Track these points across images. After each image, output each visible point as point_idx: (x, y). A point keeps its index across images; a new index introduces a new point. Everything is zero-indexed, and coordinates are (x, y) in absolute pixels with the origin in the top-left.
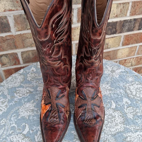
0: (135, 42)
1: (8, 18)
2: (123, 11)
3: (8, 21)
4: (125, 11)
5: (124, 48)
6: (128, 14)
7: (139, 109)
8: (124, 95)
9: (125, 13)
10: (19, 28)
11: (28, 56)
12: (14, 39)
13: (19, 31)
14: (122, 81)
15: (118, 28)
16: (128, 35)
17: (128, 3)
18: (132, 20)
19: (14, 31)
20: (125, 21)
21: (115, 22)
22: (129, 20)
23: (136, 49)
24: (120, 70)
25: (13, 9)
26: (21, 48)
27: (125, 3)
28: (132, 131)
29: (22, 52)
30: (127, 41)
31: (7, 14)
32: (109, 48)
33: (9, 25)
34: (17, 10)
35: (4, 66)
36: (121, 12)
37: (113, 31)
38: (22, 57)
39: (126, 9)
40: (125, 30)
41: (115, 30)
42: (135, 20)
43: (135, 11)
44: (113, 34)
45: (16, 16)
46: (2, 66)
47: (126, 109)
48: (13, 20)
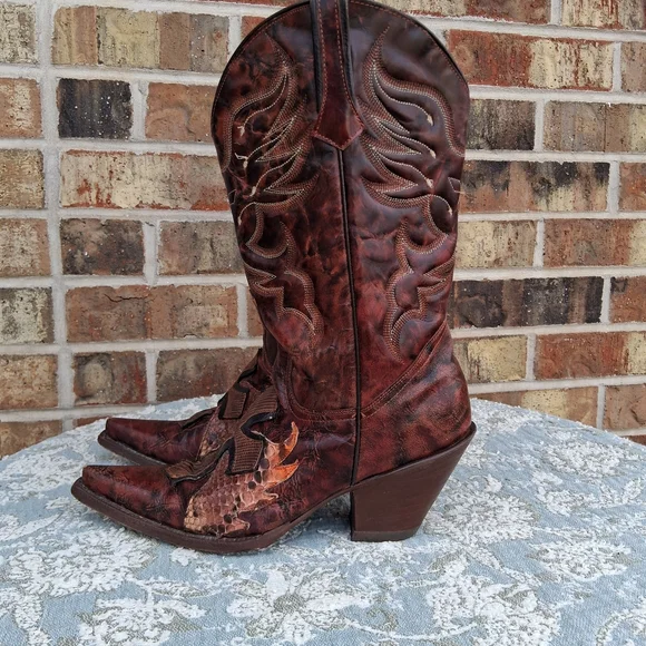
0: (585, 369)
1: (145, 228)
2: (518, 246)
3: (140, 238)
4: (526, 250)
5: (545, 391)
6: (538, 259)
7: (597, 496)
8: (536, 466)
9: (527, 256)
10: (170, 266)
11: (180, 373)
12: (146, 300)
13: (170, 274)
14: (529, 439)
15: (507, 304)
16: (552, 337)
17: (532, 221)
18: (556, 282)
19: (152, 275)
20: (531, 283)
21: (495, 282)
22: (543, 280)
23: (595, 401)
24: (525, 419)
25: (167, 203)
26: (163, 338)
27: (522, 221)
28: (563, 540)
29: (162, 353)
30: (550, 361)
31: (143, 215)
32: (485, 382)
33: (142, 250)
34: (177, 208)
35: (85, 402)
36: (510, 249)
37: (490, 315)
38: (159, 373)
39: (528, 241)
40: (536, 318)
41: (496, 310)
42: (567, 281)
43: (561, 251)
44: (493, 324)
45: (170, 225)
46: (77, 400)
47: (545, 496)
48: (159, 238)
